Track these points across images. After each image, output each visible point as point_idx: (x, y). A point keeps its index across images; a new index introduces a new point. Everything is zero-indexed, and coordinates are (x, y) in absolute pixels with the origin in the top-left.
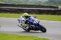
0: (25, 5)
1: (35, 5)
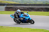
0: (35, 4)
1: (43, 4)
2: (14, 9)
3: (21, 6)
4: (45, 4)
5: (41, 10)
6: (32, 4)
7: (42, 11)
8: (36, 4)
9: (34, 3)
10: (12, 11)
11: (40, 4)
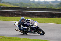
1: (47, 8)
2: (11, 14)
3: (19, 10)
4: (49, 8)
5: (44, 15)
6: (33, 7)
7: (45, 18)
8: (38, 7)
9: (35, 7)
10: (7, 16)
11: (43, 8)
